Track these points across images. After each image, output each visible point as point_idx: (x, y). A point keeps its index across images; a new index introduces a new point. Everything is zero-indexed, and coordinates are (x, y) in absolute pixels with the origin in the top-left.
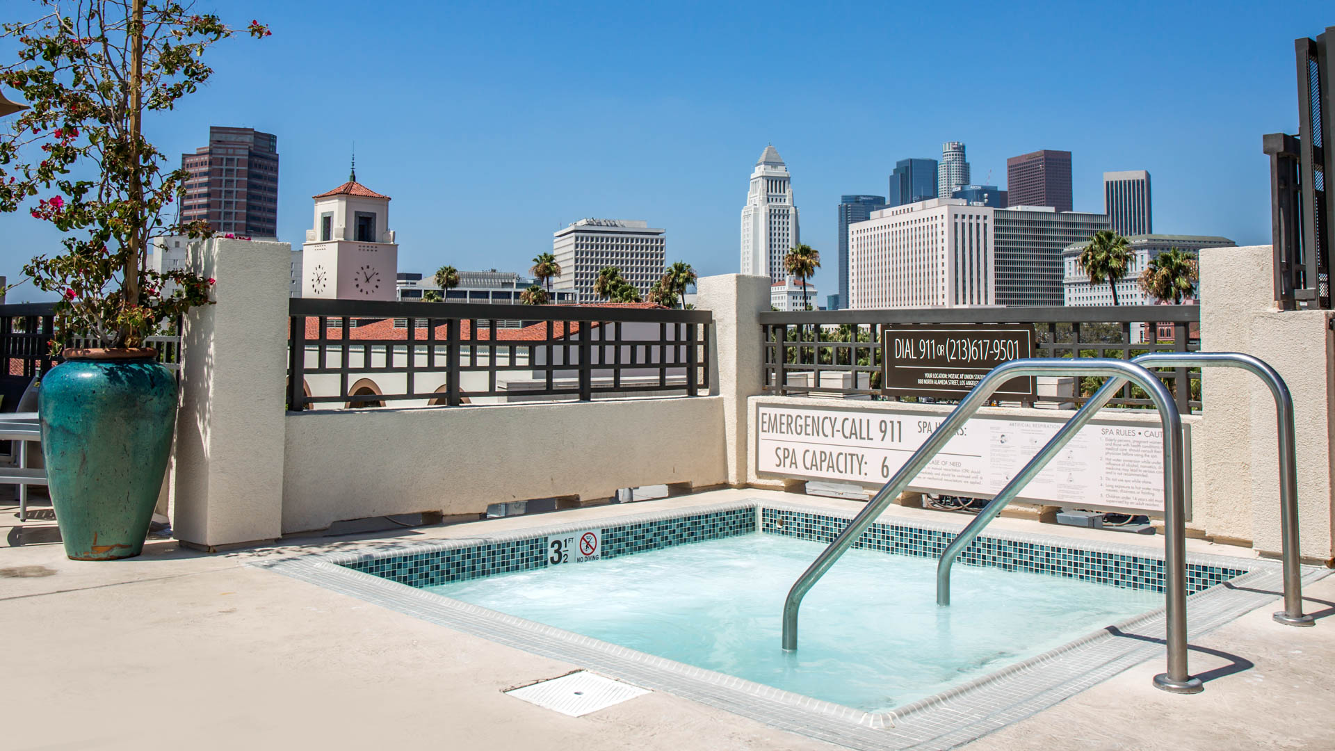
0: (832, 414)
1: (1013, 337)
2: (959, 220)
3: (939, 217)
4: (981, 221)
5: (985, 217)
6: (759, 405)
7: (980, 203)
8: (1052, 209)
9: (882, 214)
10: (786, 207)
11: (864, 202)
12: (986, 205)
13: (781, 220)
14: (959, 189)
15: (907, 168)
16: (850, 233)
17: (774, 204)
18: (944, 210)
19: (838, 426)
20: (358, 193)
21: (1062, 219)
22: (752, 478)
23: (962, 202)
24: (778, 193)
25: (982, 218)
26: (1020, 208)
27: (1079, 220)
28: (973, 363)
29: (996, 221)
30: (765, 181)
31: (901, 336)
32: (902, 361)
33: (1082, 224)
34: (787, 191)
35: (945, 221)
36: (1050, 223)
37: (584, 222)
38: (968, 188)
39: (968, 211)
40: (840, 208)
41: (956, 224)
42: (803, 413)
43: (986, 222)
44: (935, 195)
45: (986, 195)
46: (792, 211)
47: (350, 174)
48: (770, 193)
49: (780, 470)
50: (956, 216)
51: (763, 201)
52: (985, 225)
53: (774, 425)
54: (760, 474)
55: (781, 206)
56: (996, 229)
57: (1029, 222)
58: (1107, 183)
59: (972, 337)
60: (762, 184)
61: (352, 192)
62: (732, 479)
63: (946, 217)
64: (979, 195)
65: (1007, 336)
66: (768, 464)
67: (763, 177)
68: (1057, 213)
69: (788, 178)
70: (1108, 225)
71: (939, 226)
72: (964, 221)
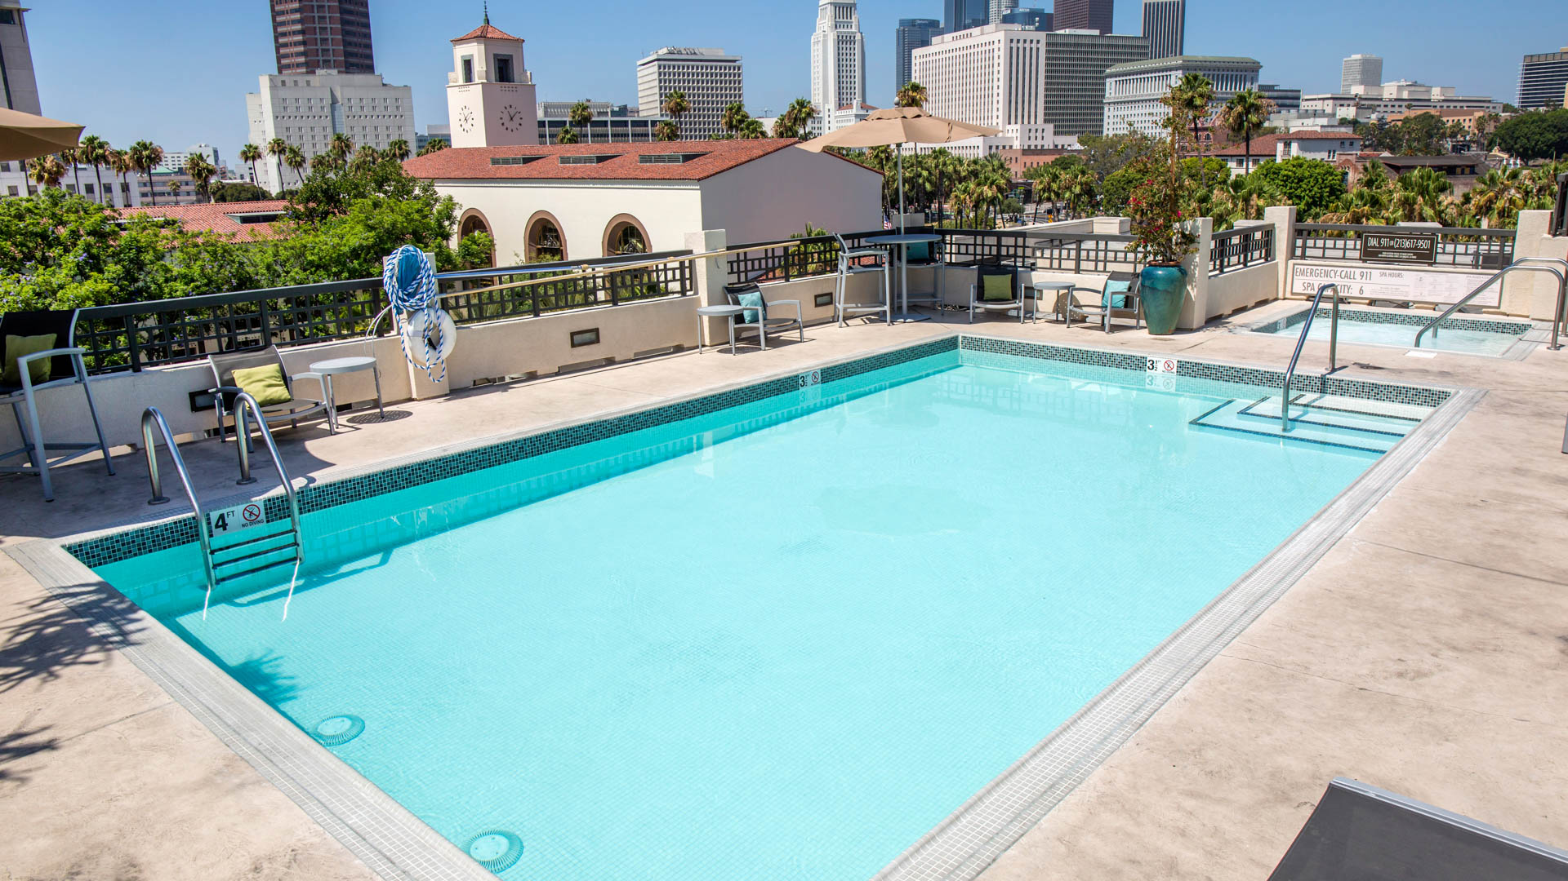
0: (1336, 269)
1: (1428, 239)
2: (1014, 45)
3: (996, 42)
4: (1034, 45)
5: (1038, 42)
6: (1294, 264)
7: (1032, 27)
8: (1096, 32)
9: (943, 39)
10: (852, 33)
11: (920, 25)
12: (1037, 29)
13: (848, 46)
14: (1009, 12)
16: (913, 57)
17: (842, 30)
18: (1001, 35)
19: (1338, 273)
20: (495, 36)
21: (1105, 42)
22: (1288, 295)
23: (1017, 27)
24: (841, 20)
25: (1035, 42)
26: (1067, 31)
27: (1120, 42)
28: (1407, 249)
29: (1048, 44)
30: (833, 8)
31: (1371, 236)
32: (1371, 247)
33: (1124, 46)
34: (853, 17)
35: (1002, 45)
36: (1094, 45)
37: (665, 50)
38: (1017, 11)
39: (1022, 36)
40: (898, 31)
41: (1011, 48)
42: (1320, 268)
43: (1039, 46)
44: (985, 22)
45: (1037, 19)
46: (858, 37)
47: (484, 17)
48: (837, 20)
49: (1305, 292)
50: (1012, 41)
51: (831, 27)
52: (1038, 49)
53: (1303, 273)
54: (1292, 294)
55: (849, 33)
56: (1047, 51)
57: (1076, 45)
58: (1146, 4)
59: (1408, 238)
60: (830, 10)
61: (489, 35)
62: (1281, 295)
63: (1002, 42)
64: (1030, 17)
65: (1425, 239)
66: (1298, 288)
67: (831, 3)
68: (1101, 36)
69: (855, 5)
70: (1147, 47)
71: (996, 50)
72: (1019, 45)
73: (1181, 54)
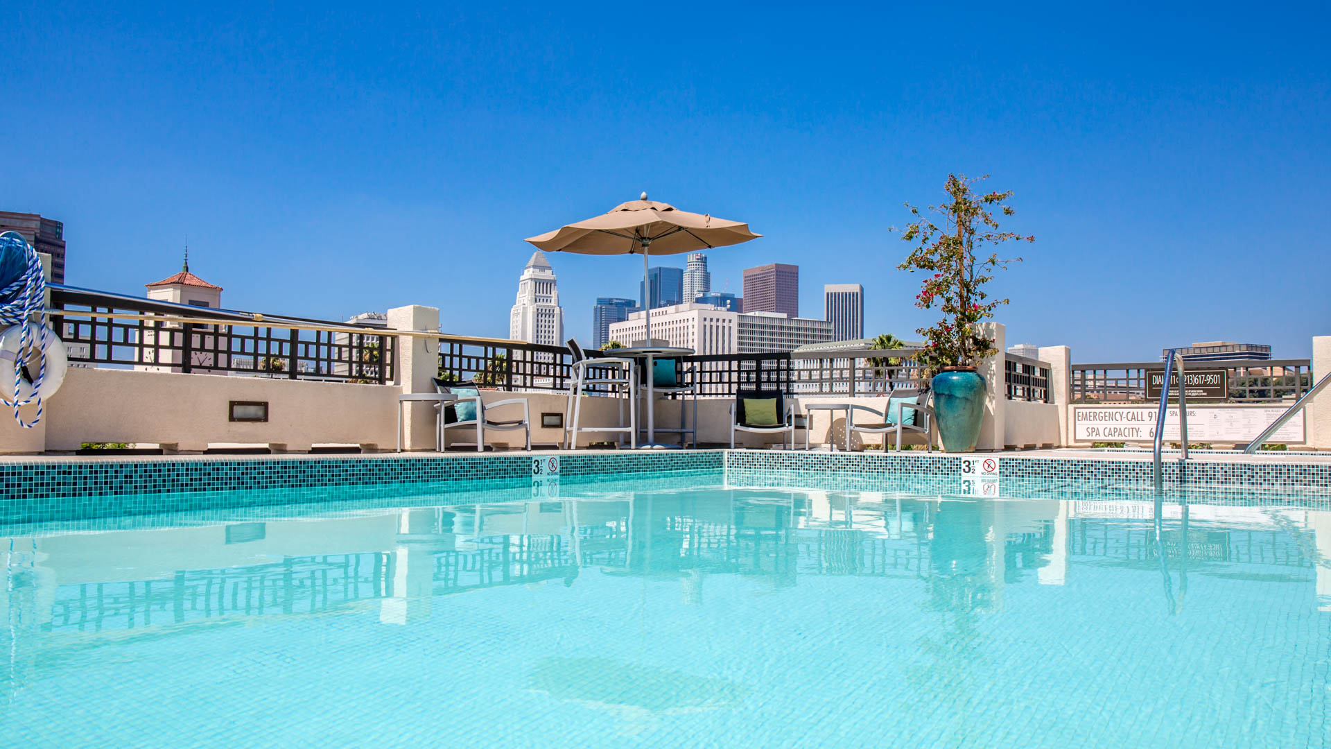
0: (1121, 410)
1: (1217, 373)
2: (707, 323)
3: (690, 320)
4: (726, 324)
5: (730, 321)
6: (1075, 408)
7: (723, 309)
8: (784, 316)
9: (639, 315)
10: (552, 307)
11: (617, 304)
12: (728, 310)
13: (547, 318)
14: (701, 295)
15: (656, 275)
16: (610, 332)
17: (541, 303)
18: (695, 313)
19: (1124, 415)
20: (192, 283)
21: (792, 325)
22: (1071, 443)
23: (710, 307)
24: (545, 294)
25: (727, 321)
26: (757, 314)
27: (807, 326)
28: (1196, 385)
29: (739, 325)
30: (533, 283)
31: (1156, 374)
32: (1156, 386)
33: (810, 329)
34: (553, 292)
35: (696, 323)
36: (782, 327)
37: (365, 315)
38: (708, 295)
39: (715, 315)
40: (596, 309)
41: (705, 326)
42: (1103, 411)
43: (731, 325)
44: (680, 301)
45: (728, 302)
46: (557, 310)
47: (184, 265)
48: (537, 294)
49: (1090, 438)
50: (705, 319)
51: (531, 300)
52: (730, 328)
53: (1085, 417)
54: (1076, 441)
55: (544, 306)
56: (739, 331)
57: (765, 326)
58: (828, 294)
59: (1195, 374)
60: (530, 286)
61: (187, 282)
62: (1063, 443)
63: (696, 320)
64: (721, 301)
65: (1214, 373)
66: (1082, 434)
67: (532, 279)
68: (789, 319)
69: (554, 281)
70: (831, 330)
71: (690, 327)
72: (712, 323)
73: (862, 337)
